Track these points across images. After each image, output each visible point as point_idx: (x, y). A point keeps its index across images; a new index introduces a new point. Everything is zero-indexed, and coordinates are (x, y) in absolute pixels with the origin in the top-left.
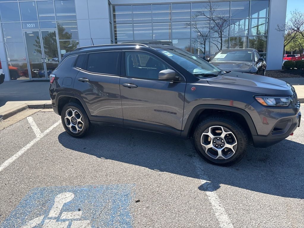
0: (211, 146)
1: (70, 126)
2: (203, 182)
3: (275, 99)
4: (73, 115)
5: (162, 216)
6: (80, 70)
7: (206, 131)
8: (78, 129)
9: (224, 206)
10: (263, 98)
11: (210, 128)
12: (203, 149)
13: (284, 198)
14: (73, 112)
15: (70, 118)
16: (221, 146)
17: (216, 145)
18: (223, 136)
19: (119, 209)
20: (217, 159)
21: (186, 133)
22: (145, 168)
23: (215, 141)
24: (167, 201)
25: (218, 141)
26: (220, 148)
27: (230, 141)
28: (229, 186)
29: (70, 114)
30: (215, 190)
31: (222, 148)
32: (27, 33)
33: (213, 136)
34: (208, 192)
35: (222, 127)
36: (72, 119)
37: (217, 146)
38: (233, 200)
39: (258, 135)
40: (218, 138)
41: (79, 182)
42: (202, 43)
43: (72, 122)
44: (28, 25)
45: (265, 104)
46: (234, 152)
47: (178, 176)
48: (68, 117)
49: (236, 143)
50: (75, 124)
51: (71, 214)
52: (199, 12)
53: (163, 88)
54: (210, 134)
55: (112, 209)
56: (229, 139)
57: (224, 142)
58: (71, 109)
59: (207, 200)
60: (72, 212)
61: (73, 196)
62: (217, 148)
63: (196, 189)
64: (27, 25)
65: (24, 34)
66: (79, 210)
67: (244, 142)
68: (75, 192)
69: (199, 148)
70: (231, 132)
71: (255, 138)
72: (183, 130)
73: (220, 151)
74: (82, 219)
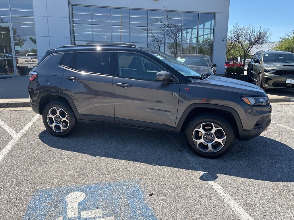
0: (202, 140)
1: (53, 125)
2: (202, 173)
3: (255, 99)
4: (58, 114)
5: (180, 206)
6: (67, 68)
7: (197, 127)
8: (62, 128)
9: (229, 193)
10: (248, 98)
11: (202, 124)
12: (194, 144)
13: (271, 182)
14: (58, 111)
15: (53, 117)
16: (211, 141)
17: (206, 140)
18: (213, 131)
19: (137, 203)
20: (207, 153)
21: (178, 130)
22: (144, 164)
23: (205, 136)
24: (178, 192)
25: (209, 136)
26: (210, 143)
27: (219, 135)
28: (225, 175)
29: (54, 112)
30: (215, 180)
31: (212, 142)
33: (204, 132)
34: (210, 181)
35: (213, 124)
36: (56, 118)
38: (233, 186)
39: (244, 130)
40: (208, 134)
41: (83, 181)
42: (157, 47)
43: (55, 120)
45: (250, 104)
46: (223, 145)
47: (178, 169)
48: (51, 116)
49: (225, 137)
50: (59, 123)
51: (90, 213)
52: (156, 19)
53: (158, 88)
54: (201, 130)
55: (130, 204)
56: (219, 134)
57: (214, 137)
58: (55, 107)
59: (212, 189)
60: (90, 211)
61: (84, 195)
62: (207, 142)
63: (199, 180)
66: (98, 208)
67: (232, 136)
68: (84, 191)
69: (191, 143)
70: (221, 128)
71: (241, 132)
72: (176, 126)
73: (210, 145)
74: (105, 216)
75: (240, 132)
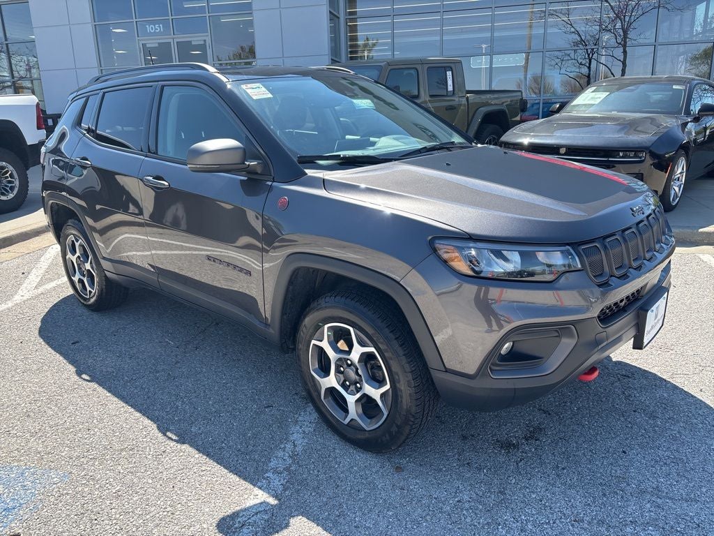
0: (331, 381)
1: (76, 279)
2: (256, 498)
4: (78, 253)
7: (317, 334)
8: (88, 287)
10: (460, 248)
11: (325, 327)
14: (77, 244)
15: (74, 259)
16: (355, 387)
17: (345, 381)
18: (355, 357)
20: (347, 425)
21: (274, 333)
23: (341, 369)
25: (348, 370)
26: (352, 393)
29: (73, 249)
31: (358, 392)
32: (148, 46)
33: (335, 354)
35: (351, 330)
36: (78, 262)
37: (348, 383)
39: (447, 370)
40: (349, 362)
43: (78, 268)
44: (150, 28)
46: (385, 414)
48: (69, 256)
49: (388, 387)
50: (83, 276)
54: (326, 345)
57: (361, 376)
58: (72, 236)
62: (346, 390)
63: (211, 523)
64: (147, 26)
65: (140, 48)
70: (373, 350)
71: (438, 376)
72: (267, 322)
73: (351, 400)
75: (435, 375)
